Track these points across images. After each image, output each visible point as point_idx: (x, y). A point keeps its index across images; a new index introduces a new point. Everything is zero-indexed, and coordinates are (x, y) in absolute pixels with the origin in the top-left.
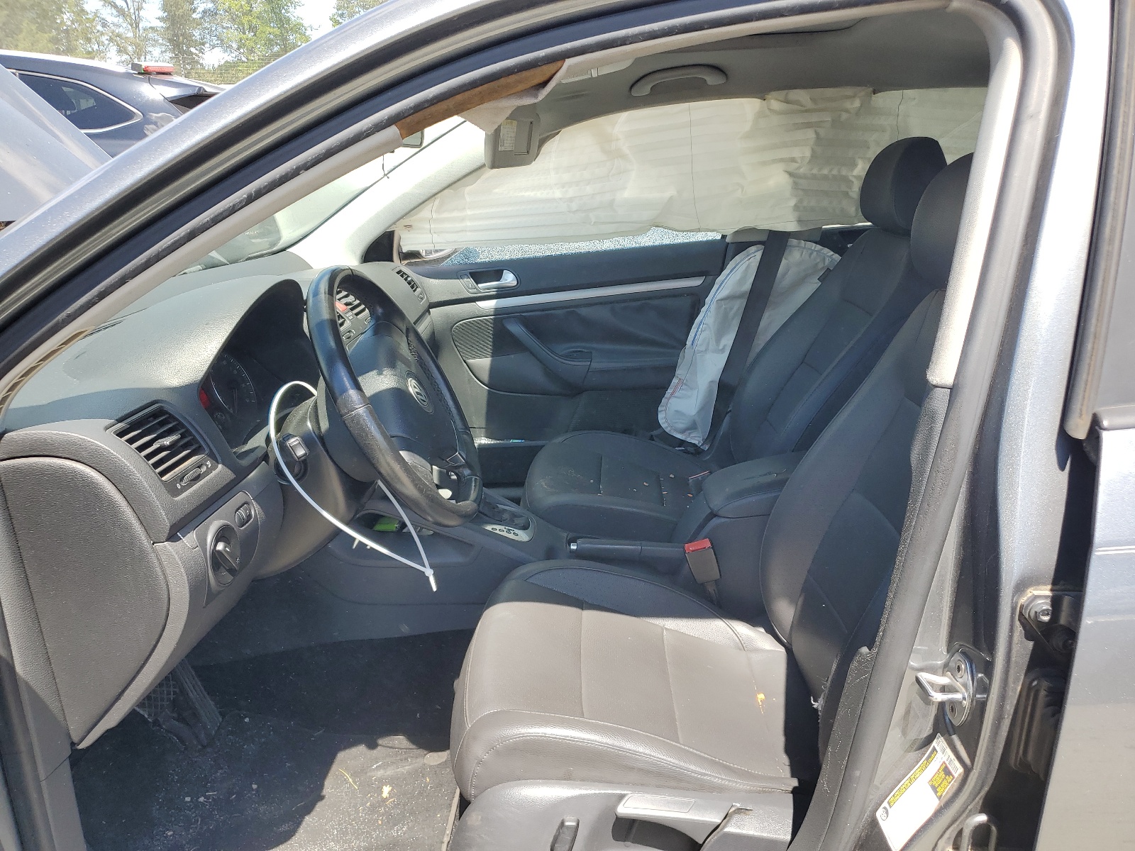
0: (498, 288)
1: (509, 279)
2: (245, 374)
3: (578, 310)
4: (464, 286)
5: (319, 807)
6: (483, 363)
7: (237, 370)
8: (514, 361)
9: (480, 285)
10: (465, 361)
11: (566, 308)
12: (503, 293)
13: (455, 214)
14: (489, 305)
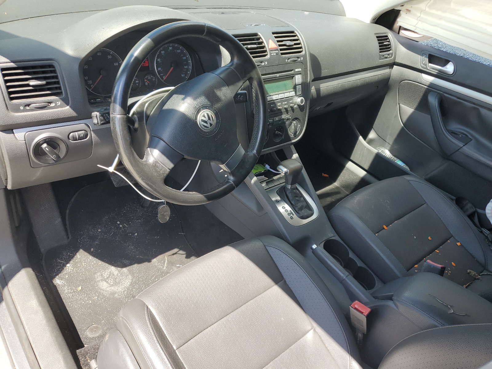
0: (440, 71)
1: (450, 68)
2: (190, 61)
3: (480, 109)
4: (420, 61)
5: (146, 264)
6: (408, 110)
7: (186, 57)
8: (425, 119)
9: (430, 64)
10: (399, 104)
11: (474, 104)
12: (441, 75)
13: (439, 13)
14: (429, 79)
